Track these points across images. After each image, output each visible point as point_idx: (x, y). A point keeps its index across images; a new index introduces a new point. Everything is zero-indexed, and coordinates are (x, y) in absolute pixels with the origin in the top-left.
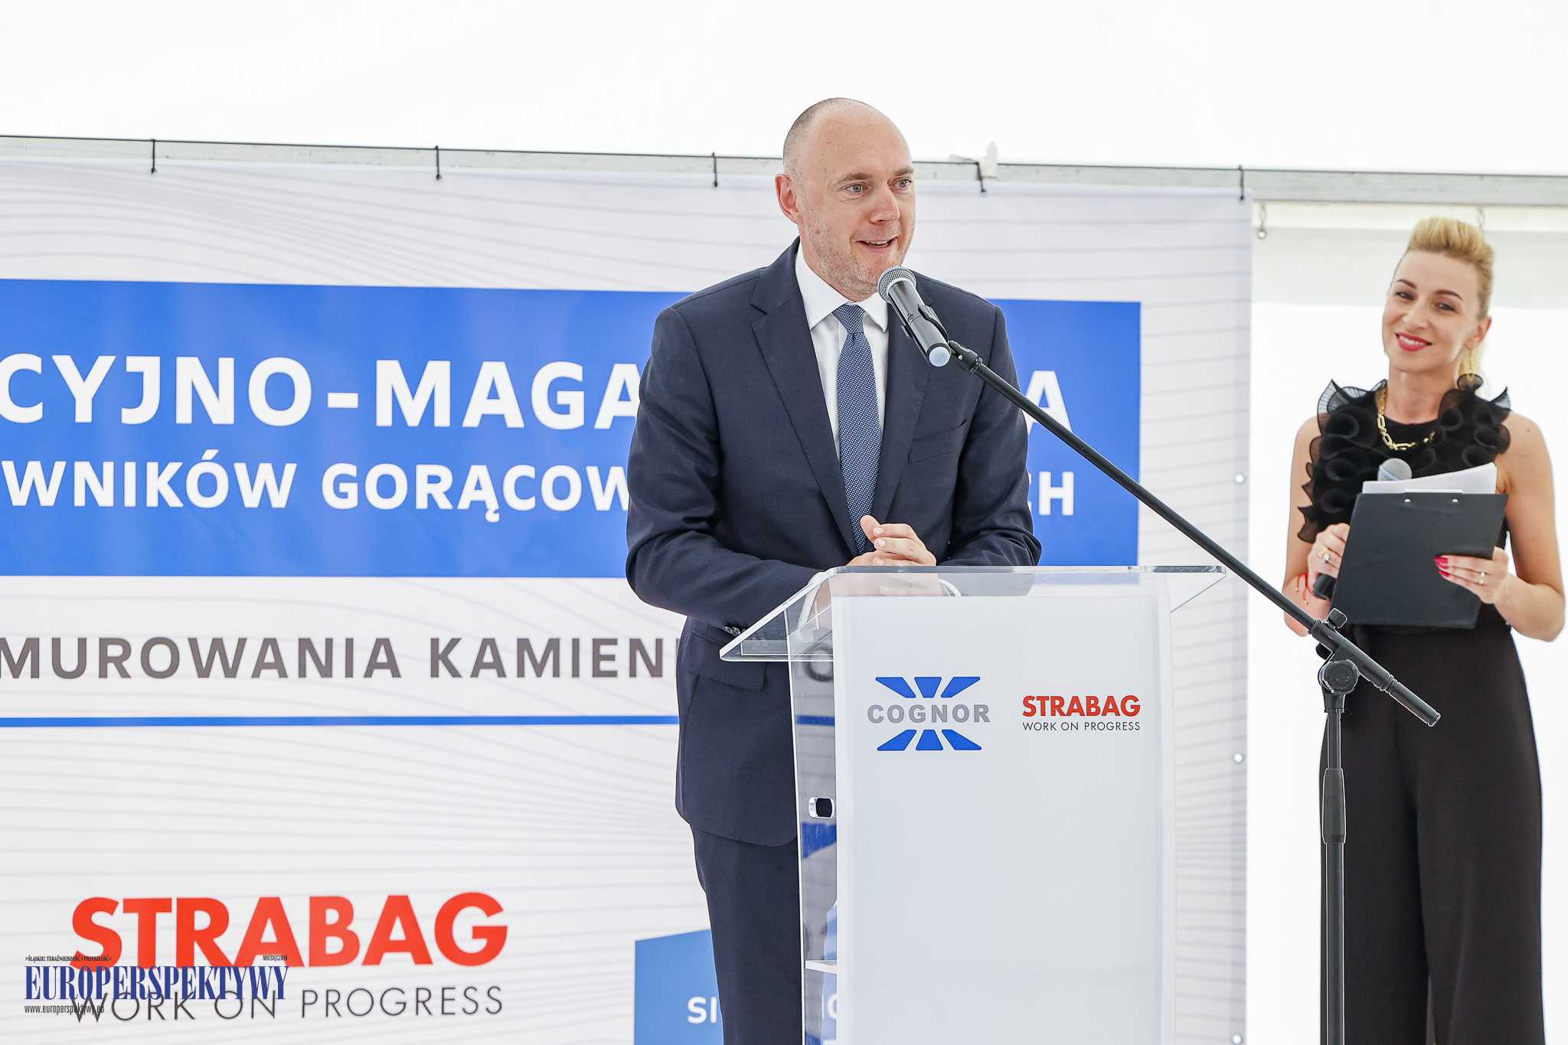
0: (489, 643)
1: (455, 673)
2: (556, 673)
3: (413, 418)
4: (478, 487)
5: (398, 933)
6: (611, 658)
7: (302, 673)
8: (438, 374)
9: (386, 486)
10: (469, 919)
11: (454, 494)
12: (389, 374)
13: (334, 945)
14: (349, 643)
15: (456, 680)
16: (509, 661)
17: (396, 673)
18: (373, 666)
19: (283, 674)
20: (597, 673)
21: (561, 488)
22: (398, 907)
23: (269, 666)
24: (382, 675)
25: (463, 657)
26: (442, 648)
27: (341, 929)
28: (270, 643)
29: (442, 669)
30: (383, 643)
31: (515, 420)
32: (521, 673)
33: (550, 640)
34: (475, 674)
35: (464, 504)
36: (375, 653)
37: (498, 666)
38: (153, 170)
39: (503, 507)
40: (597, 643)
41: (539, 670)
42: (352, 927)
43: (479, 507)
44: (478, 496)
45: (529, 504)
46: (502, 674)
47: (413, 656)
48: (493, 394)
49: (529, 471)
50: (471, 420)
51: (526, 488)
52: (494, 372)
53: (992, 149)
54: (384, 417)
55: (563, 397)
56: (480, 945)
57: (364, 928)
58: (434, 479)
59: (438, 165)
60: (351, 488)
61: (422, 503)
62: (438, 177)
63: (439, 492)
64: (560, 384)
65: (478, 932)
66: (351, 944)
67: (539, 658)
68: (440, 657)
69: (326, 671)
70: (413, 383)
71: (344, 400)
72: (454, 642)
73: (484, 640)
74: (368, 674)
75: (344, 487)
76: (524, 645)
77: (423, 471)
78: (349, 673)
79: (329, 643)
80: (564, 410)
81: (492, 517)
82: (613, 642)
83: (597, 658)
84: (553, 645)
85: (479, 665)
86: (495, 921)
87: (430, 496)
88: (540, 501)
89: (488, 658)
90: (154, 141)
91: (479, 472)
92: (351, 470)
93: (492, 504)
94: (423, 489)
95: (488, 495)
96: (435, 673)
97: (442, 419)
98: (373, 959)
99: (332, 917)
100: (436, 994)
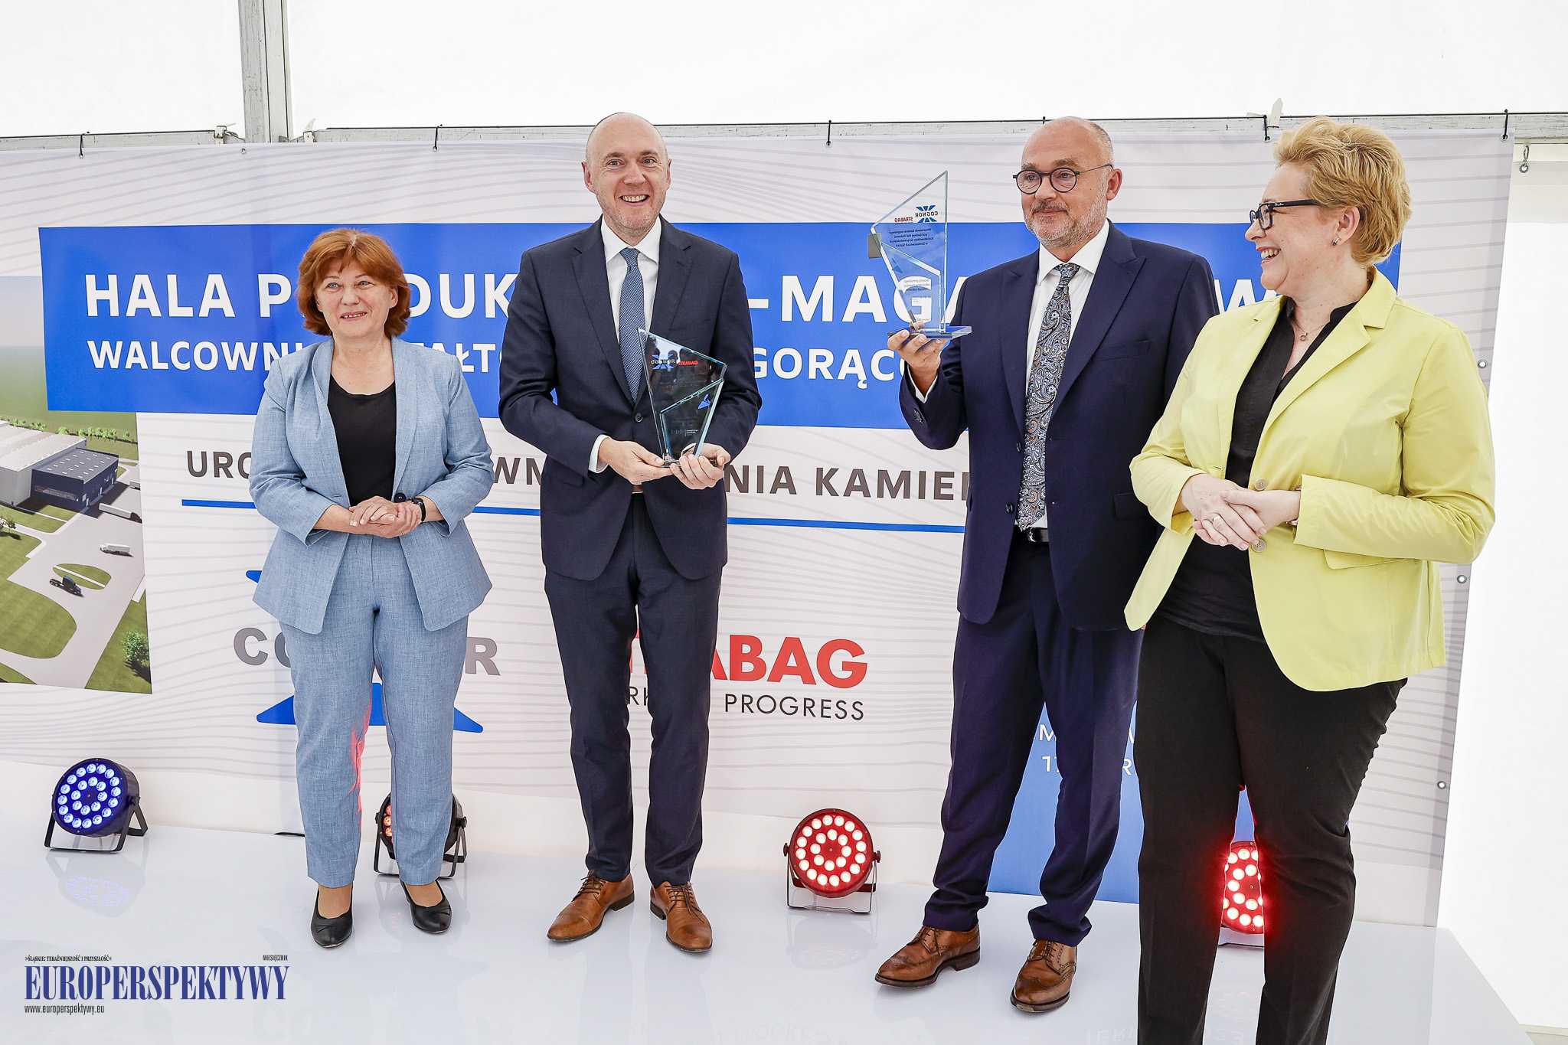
0: (858, 473)
1: (833, 493)
2: (907, 495)
3: (807, 315)
4: (852, 364)
5: (792, 662)
6: (950, 486)
8: (825, 285)
9: (788, 363)
11: (835, 369)
12: (791, 285)
13: (747, 667)
14: (760, 469)
15: (834, 497)
16: (873, 486)
17: (793, 491)
18: (777, 485)
20: (938, 496)
22: (791, 645)
24: (783, 492)
25: (839, 482)
26: (825, 473)
29: (824, 489)
30: (784, 470)
31: (880, 317)
32: (880, 495)
33: (903, 472)
34: (847, 494)
35: (842, 376)
36: (778, 477)
37: (864, 489)
39: (871, 379)
40: (939, 475)
41: (894, 495)
43: (853, 378)
44: (852, 370)
45: (890, 377)
46: (867, 494)
47: (804, 479)
48: (865, 299)
50: (849, 317)
51: (887, 365)
52: (866, 283)
53: (1279, 104)
54: (787, 315)
55: (916, 300)
56: (848, 674)
57: (769, 657)
58: (821, 359)
59: (829, 134)
60: (764, 365)
61: (812, 375)
62: (829, 143)
63: (823, 367)
64: (915, 292)
65: (846, 666)
67: (894, 484)
68: (823, 481)
69: (744, 488)
70: (808, 291)
71: (759, 304)
72: (833, 471)
73: (855, 470)
74: (773, 491)
76: (883, 475)
77: (814, 353)
78: (760, 489)
79: (746, 468)
80: (916, 310)
81: (862, 386)
82: (951, 475)
83: (938, 485)
84: (905, 476)
85: (851, 488)
86: (859, 659)
87: (818, 370)
89: (857, 483)
91: (853, 354)
92: (764, 352)
93: (862, 377)
94: (813, 365)
95: (859, 370)
96: (819, 492)
97: (828, 316)
98: (775, 677)
99: (746, 649)
100: (818, 703)
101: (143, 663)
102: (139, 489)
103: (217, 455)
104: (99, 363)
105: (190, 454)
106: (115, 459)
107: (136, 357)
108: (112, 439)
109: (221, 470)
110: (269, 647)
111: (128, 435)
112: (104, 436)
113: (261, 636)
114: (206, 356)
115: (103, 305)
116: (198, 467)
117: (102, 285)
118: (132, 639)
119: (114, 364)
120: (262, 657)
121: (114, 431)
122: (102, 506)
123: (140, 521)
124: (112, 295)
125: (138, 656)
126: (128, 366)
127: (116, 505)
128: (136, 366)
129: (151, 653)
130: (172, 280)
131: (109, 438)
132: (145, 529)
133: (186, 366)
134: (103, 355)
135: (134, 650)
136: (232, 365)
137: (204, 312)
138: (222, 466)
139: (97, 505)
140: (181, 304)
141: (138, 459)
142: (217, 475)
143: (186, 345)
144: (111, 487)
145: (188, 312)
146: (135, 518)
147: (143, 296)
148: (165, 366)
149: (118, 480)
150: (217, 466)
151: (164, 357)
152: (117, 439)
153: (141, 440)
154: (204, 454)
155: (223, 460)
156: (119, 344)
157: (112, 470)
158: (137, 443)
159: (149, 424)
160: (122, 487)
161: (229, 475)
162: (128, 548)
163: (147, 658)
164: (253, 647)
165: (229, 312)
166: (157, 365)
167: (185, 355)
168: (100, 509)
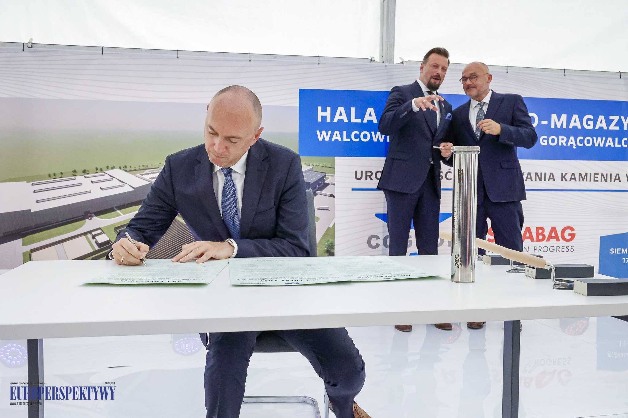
0: (573, 174)
1: (566, 180)
2: (587, 181)
3: (559, 126)
4: (572, 141)
5: (553, 235)
6: (597, 177)
7: (536, 180)
8: (564, 117)
9: (553, 141)
10: (568, 232)
11: (567, 143)
12: (554, 117)
13: (541, 237)
14: (545, 174)
15: (566, 182)
16: (577, 178)
17: (554, 180)
18: (550, 178)
19: (532, 180)
20: (595, 181)
21: (588, 142)
22: (553, 229)
23: (529, 178)
24: (551, 181)
25: (568, 177)
26: (564, 174)
27: (542, 234)
28: (529, 173)
29: (564, 179)
30: (552, 174)
31: (579, 127)
32: (580, 181)
33: (586, 174)
34: (570, 181)
35: (569, 145)
36: (550, 176)
37: (575, 179)
38: (507, 72)
39: (577, 145)
40: (595, 174)
41: (583, 180)
42: (544, 234)
43: (572, 145)
44: (572, 143)
45: (582, 145)
46: (576, 181)
47: (558, 176)
48: (575, 121)
49: (582, 138)
50: (571, 127)
51: (582, 141)
52: (575, 117)
54: (553, 126)
55: (589, 122)
56: (570, 237)
57: (547, 234)
58: (563, 139)
59: (565, 72)
60: (546, 141)
61: (560, 144)
62: (565, 75)
63: (564, 142)
64: (588, 120)
65: (570, 235)
66: (544, 237)
67: (583, 177)
68: (563, 177)
69: (540, 180)
70: (559, 119)
71: (545, 122)
72: (566, 174)
73: (572, 173)
74: (549, 180)
75: (544, 141)
76: (580, 174)
77: (561, 138)
78: (545, 180)
79: (541, 173)
80: (589, 125)
81: (574, 147)
82: (598, 174)
83: (595, 177)
84: (586, 175)
85: (571, 179)
86: (573, 232)
87: (562, 143)
88: (584, 144)
89: (573, 177)
90: (507, 66)
91: (572, 138)
92: (546, 137)
93: (574, 145)
94: (560, 141)
95: (574, 143)
96: (562, 180)
97: (565, 126)
98: (548, 240)
99: (540, 231)
100: (561, 247)
101: (332, 251)
102: (334, 185)
103: (367, 172)
104: (320, 139)
105: (356, 172)
106: (325, 174)
107: (337, 136)
108: (324, 167)
109: (368, 177)
110: (381, 242)
111: (331, 165)
112: (320, 166)
113: (377, 238)
114: (365, 136)
115: (324, 118)
116: (359, 176)
117: (324, 110)
118: (327, 242)
119: (327, 139)
120: (377, 245)
121: (325, 164)
122: (318, 192)
123: (334, 197)
124: (328, 114)
125: (330, 248)
126: (333, 140)
127: (324, 191)
128: (337, 140)
129: (335, 247)
130: (353, 110)
131: (322, 166)
132: (336, 200)
133: (358, 140)
134: (323, 136)
135: (328, 246)
136: (375, 140)
137: (365, 121)
138: (369, 176)
139: (316, 191)
140: (356, 118)
141: (335, 174)
142: (366, 179)
143: (358, 133)
144: (322, 185)
145: (359, 121)
146: (332, 196)
147: (341, 114)
148: (349, 140)
149: (325, 182)
150: (367, 176)
151: (349, 136)
152: (326, 167)
153: (336, 167)
154: (362, 172)
155: (369, 174)
156: (330, 132)
157: (323, 178)
158: (335, 168)
159: (340, 161)
160: (327, 185)
161: (371, 179)
162: (328, 208)
163: (334, 249)
164: (374, 242)
165: (375, 121)
166: (345, 139)
167: (357, 136)
168: (317, 193)
